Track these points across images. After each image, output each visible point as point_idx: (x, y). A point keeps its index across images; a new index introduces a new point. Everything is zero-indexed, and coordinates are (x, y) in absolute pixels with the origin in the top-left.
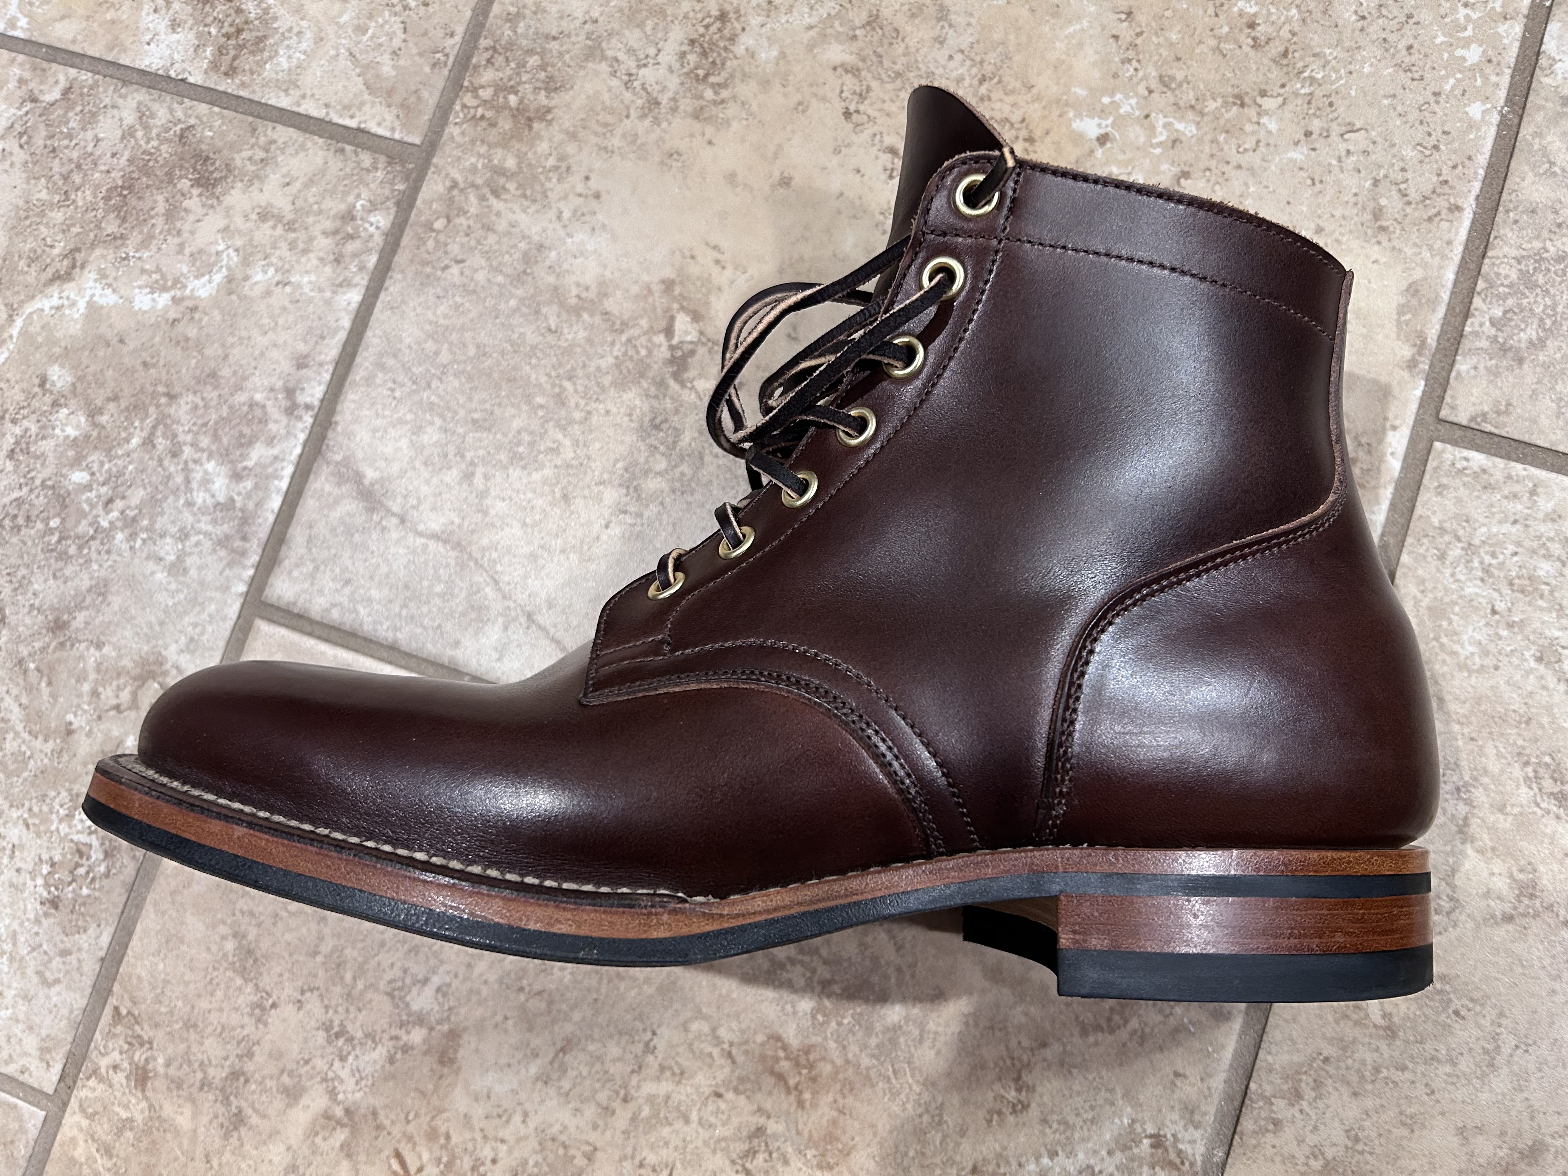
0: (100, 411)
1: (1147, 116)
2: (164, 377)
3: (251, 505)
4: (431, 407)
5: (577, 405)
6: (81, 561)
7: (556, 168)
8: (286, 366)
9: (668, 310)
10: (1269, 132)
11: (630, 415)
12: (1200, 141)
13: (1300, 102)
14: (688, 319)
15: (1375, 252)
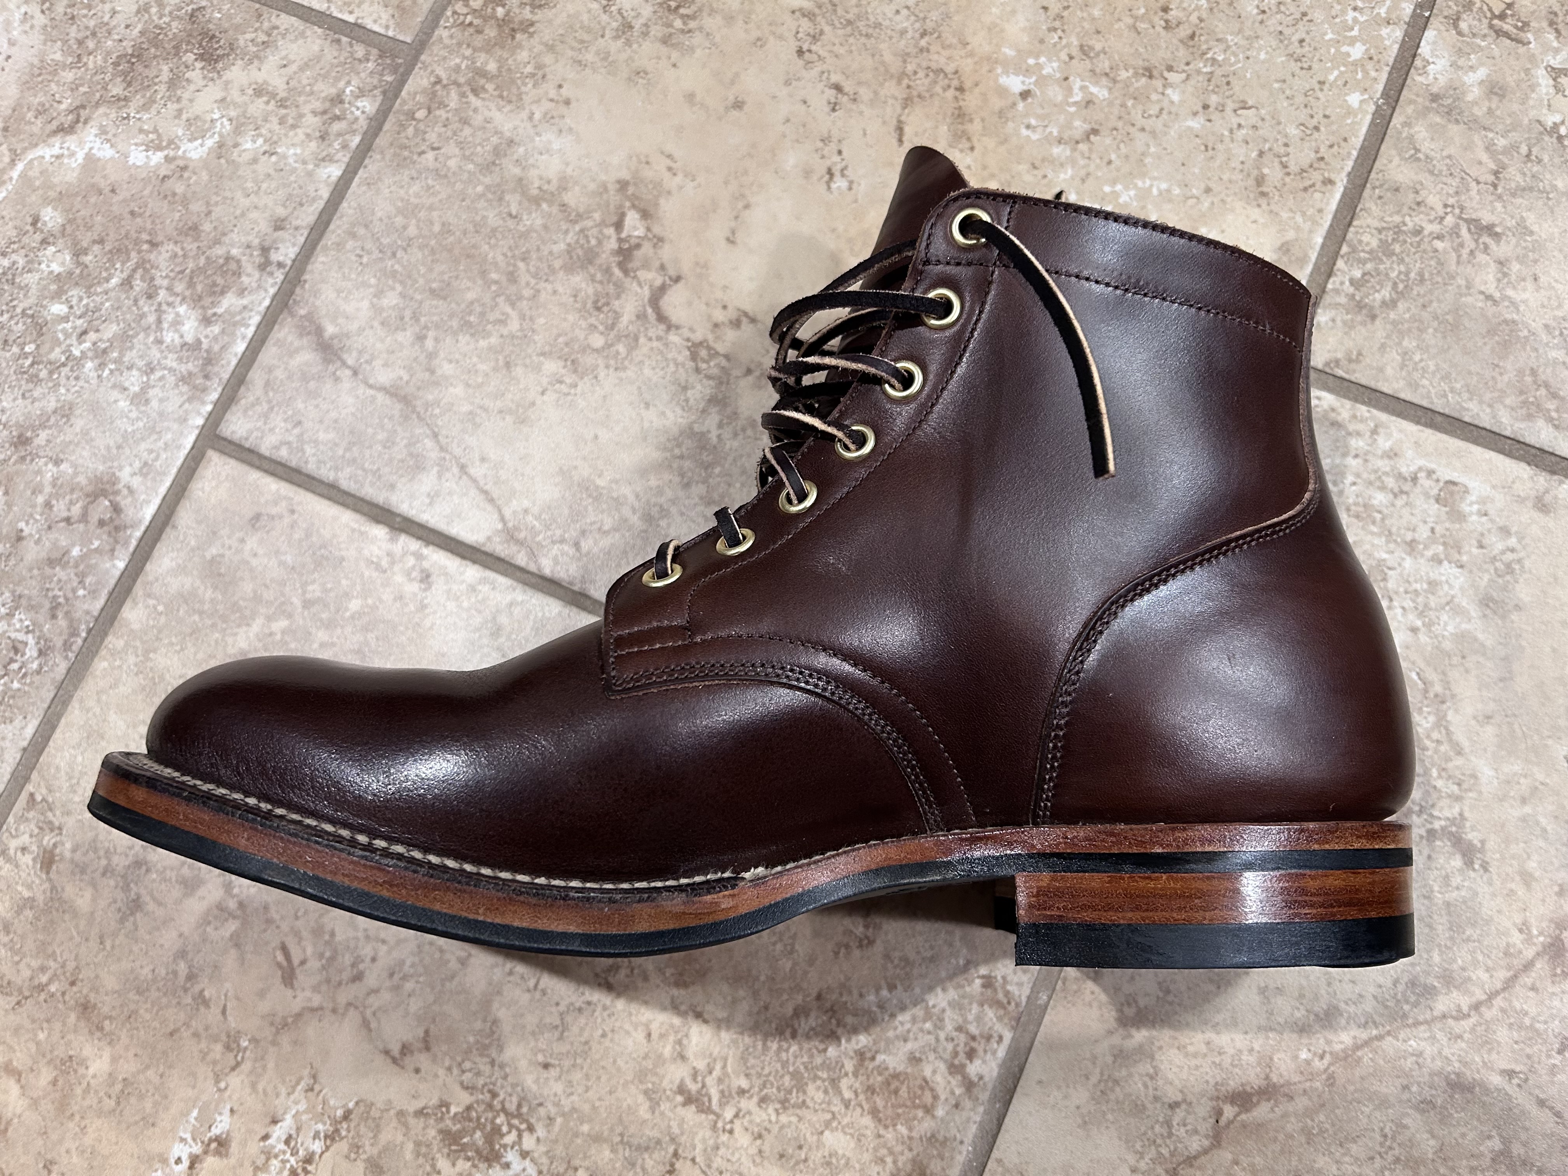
0: (85, 251)
1: (1066, 79)
2: (149, 226)
3: (216, 348)
4: (394, 274)
5: (528, 284)
6: (50, 384)
7: (533, 75)
8: (264, 226)
9: (621, 206)
10: (1172, 102)
11: (575, 296)
12: (1111, 104)
13: (1201, 78)
14: (637, 216)
15: (1255, 213)
